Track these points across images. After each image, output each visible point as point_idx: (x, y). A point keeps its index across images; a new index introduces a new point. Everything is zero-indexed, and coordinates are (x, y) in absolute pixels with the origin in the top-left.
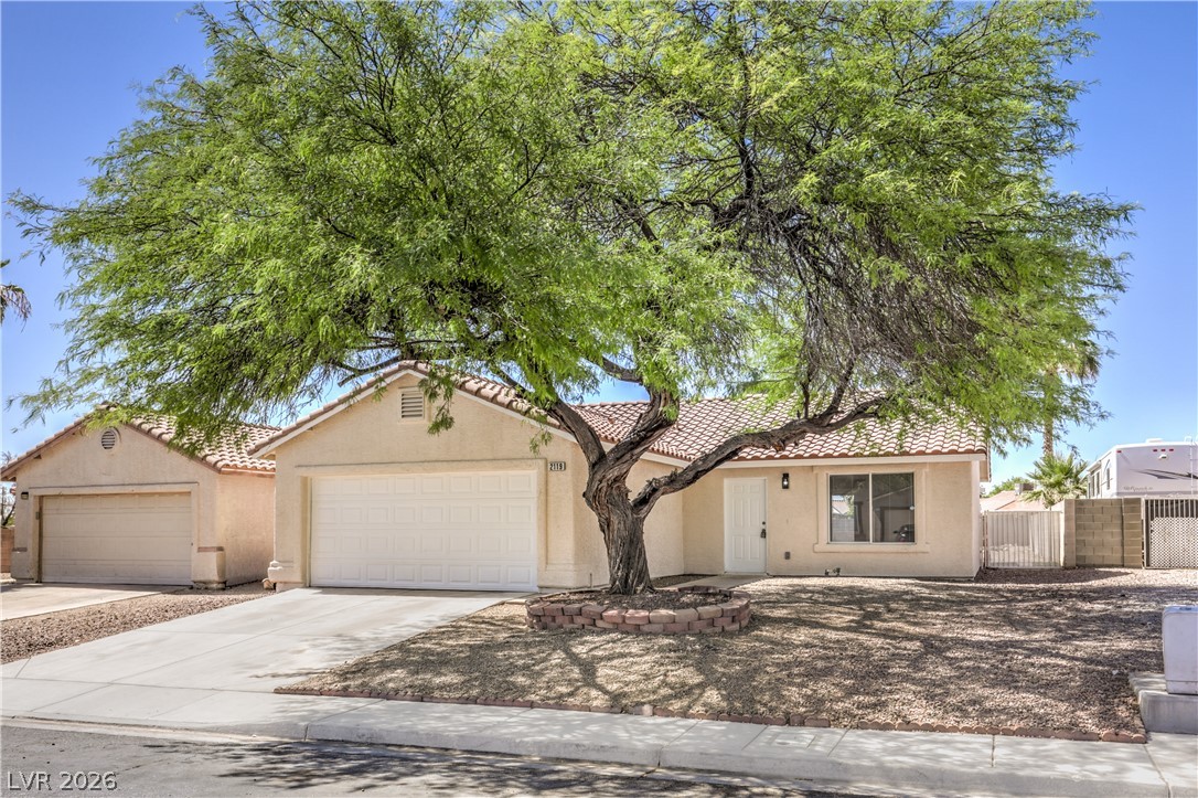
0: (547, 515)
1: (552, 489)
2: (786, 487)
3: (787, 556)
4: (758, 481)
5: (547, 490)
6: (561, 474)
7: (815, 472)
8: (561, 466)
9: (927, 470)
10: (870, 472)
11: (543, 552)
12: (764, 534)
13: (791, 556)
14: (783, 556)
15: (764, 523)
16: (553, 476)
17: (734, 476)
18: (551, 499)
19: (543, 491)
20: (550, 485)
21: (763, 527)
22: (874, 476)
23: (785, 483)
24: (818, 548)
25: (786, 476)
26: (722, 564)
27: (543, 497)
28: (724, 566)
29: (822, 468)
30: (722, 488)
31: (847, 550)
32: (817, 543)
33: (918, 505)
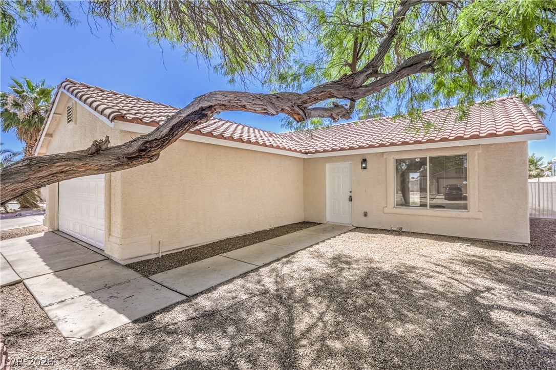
2: (365, 168)
3: (366, 215)
4: (346, 165)
7: (385, 157)
9: (480, 151)
10: (428, 155)
12: (350, 199)
13: (368, 214)
14: (363, 215)
15: (351, 192)
17: (333, 162)
21: (350, 194)
22: (431, 158)
23: (364, 165)
24: (386, 210)
25: (364, 161)
26: (325, 216)
28: (326, 218)
29: (387, 153)
30: (325, 169)
31: (408, 213)
32: (386, 207)
33: (471, 180)
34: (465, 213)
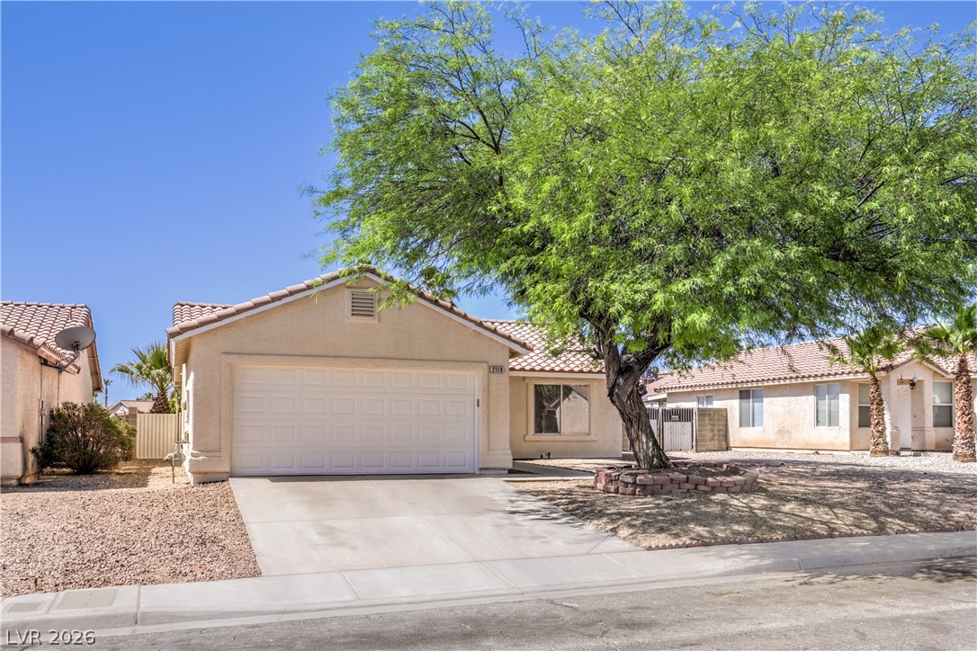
0: (489, 410)
5: (489, 389)
7: (526, 382)
9: (597, 384)
10: (562, 384)
11: (486, 439)
16: (495, 377)
18: (491, 396)
20: (491, 384)
24: (527, 438)
27: (486, 395)
31: (547, 439)
32: (527, 434)
33: (592, 408)
34: (588, 436)
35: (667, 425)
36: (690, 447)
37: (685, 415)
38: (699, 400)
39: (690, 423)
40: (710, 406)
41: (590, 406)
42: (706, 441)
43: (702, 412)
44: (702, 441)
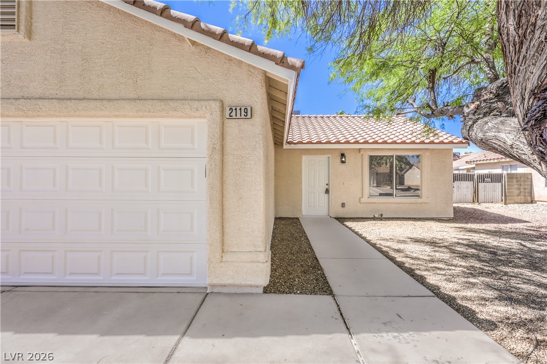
0: (222, 183)
1: (230, 145)
2: (343, 162)
3: (343, 205)
5: (223, 146)
6: (245, 125)
7: (361, 153)
8: (247, 113)
9: (428, 154)
10: (394, 154)
11: (218, 235)
12: (327, 191)
13: (346, 205)
14: (341, 205)
15: (328, 185)
16: (234, 127)
17: (310, 154)
18: (229, 159)
19: (218, 147)
20: (228, 139)
21: (327, 187)
22: (396, 156)
23: (343, 159)
24: (362, 201)
25: (343, 155)
27: (217, 157)
28: (302, 212)
29: (363, 150)
30: (301, 162)
31: (380, 202)
32: (362, 197)
33: (423, 175)
34: (419, 199)
35: (481, 185)
36: (500, 200)
37: (497, 178)
38: (503, 168)
39: (500, 184)
40: (513, 172)
41: (421, 173)
42: (514, 196)
43: (510, 176)
44: (510, 196)
